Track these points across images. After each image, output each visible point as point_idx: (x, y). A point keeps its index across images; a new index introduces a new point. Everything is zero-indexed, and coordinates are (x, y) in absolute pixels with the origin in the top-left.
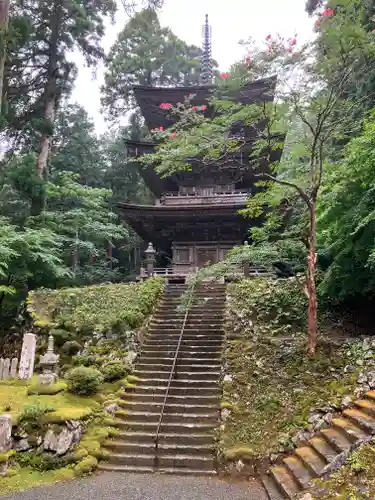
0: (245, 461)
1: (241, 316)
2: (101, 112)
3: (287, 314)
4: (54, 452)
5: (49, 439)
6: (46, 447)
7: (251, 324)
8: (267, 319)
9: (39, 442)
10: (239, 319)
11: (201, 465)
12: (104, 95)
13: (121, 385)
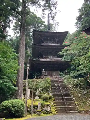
0: (85, 111)
1: (70, 86)
2: (13, 32)
3: (81, 86)
4: (46, 111)
5: (45, 108)
6: (45, 110)
7: (73, 88)
8: (76, 87)
9: (44, 109)
10: (70, 87)
11: (76, 113)
12: (14, 28)
13: (52, 100)
